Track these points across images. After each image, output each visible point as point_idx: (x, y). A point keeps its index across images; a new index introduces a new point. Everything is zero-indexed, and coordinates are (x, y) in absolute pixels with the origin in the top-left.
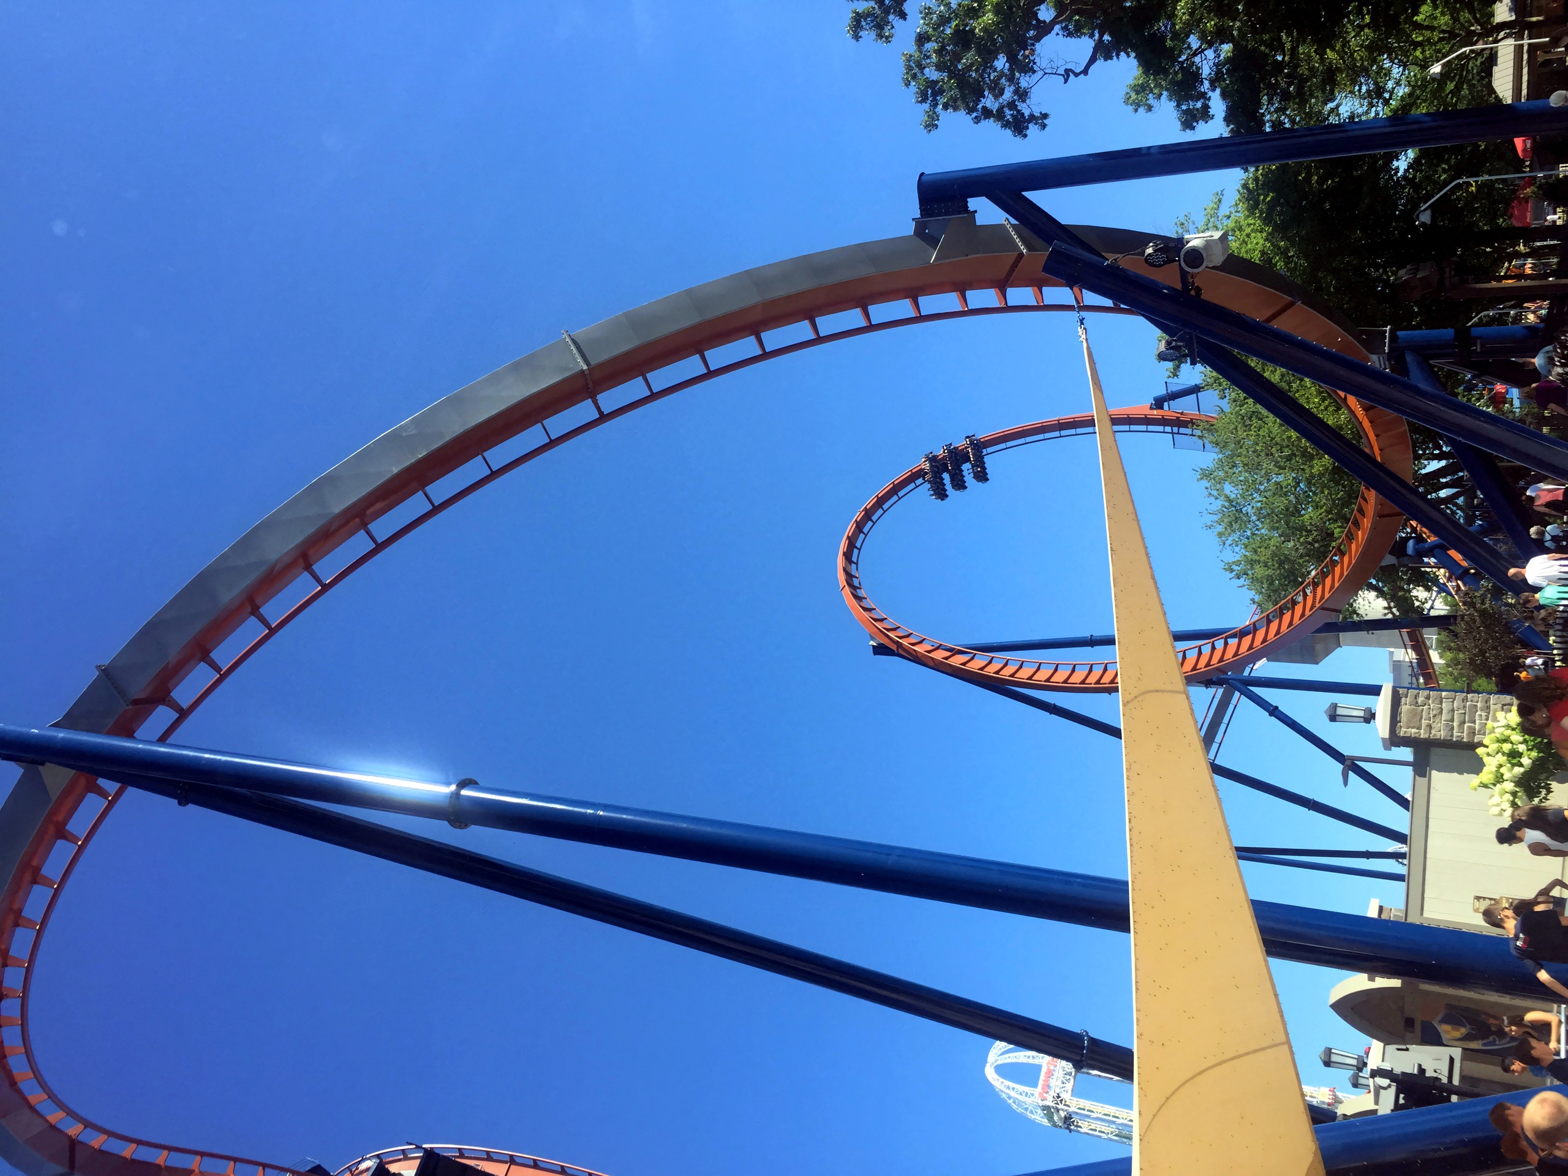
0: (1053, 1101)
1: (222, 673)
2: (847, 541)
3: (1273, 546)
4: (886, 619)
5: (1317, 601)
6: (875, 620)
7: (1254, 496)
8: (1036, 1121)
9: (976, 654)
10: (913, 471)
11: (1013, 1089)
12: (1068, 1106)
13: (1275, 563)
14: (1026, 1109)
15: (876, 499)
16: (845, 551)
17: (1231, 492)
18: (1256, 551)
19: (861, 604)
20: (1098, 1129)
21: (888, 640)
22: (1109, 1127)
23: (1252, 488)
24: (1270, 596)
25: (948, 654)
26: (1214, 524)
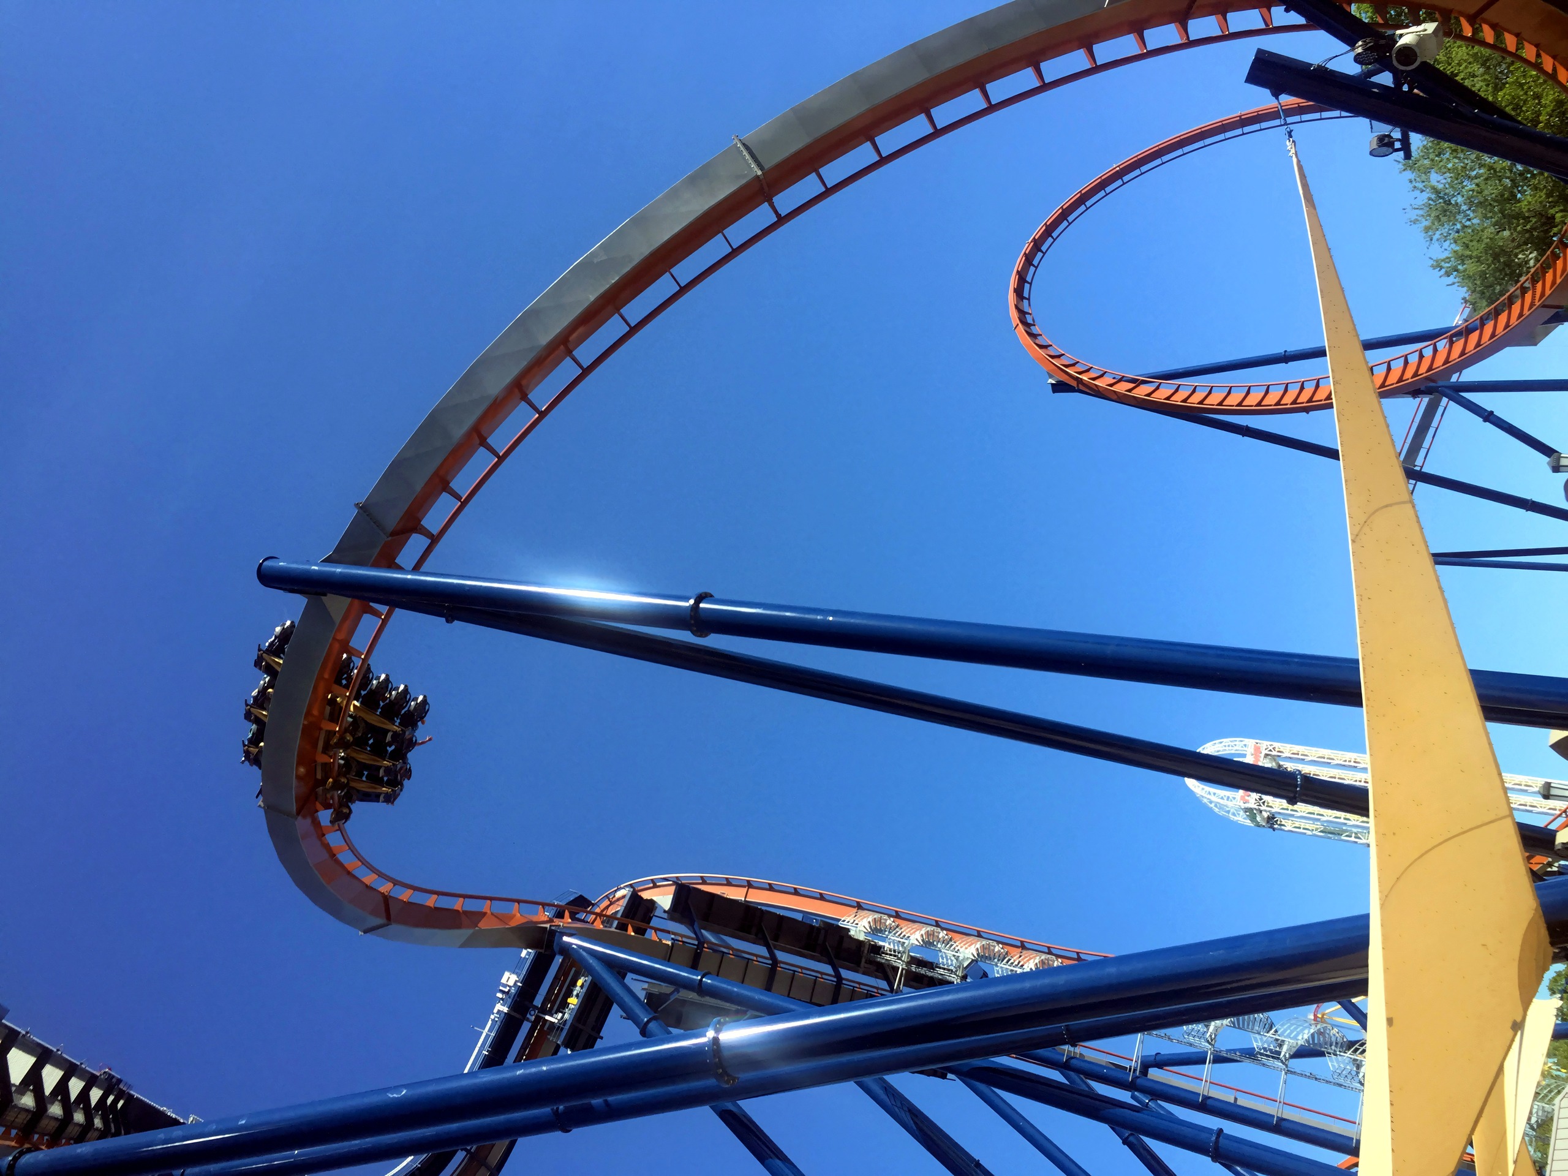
0: (1255, 803)
1: (462, 500)
2: (1017, 276)
3: (1487, 238)
4: (1064, 354)
5: (1538, 296)
6: (1052, 357)
7: (1464, 184)
8: (1239, 822)
9: (1161, 383)
10: (1083, 192)
11: (1214, 794)
12: (1271, 807)
13: (1489, 257)
14: (1228, 812)
15: (1044, 228)
16: (1016, 287)
17: (1438, 182)
18: (1467, 246)
19: (1037, 342)
20: (1302, 827)
21: (1067, 377)
22: (1314, 824)
23: (1462, 176)
24: (1484, 293)
25: (1132, 385)
26: (1420, 219)
